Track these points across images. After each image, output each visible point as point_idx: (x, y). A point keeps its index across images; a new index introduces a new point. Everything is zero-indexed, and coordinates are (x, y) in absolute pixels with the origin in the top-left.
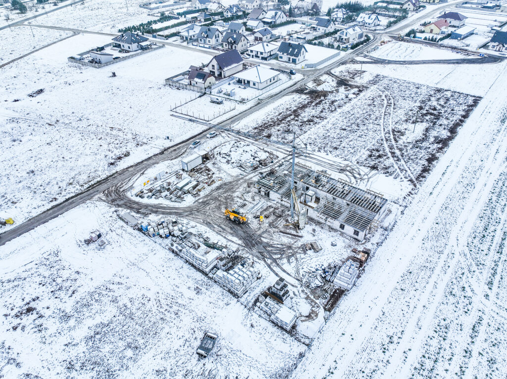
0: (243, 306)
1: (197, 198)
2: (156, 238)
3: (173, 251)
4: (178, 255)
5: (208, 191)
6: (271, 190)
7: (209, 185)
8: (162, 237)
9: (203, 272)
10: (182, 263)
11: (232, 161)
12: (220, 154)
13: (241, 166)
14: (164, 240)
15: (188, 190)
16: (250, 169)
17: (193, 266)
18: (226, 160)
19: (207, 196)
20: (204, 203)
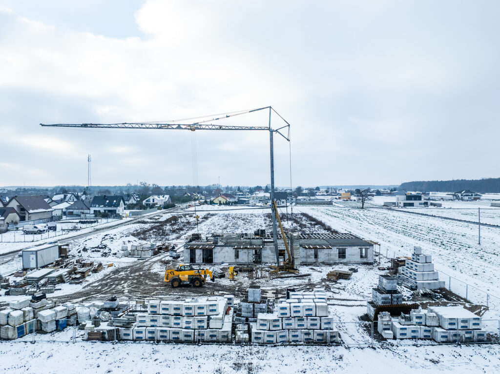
1: (84, 284)
2: (29, 338)
3: (102, 338)
4: (120, 340)
5: (99, 275)
6: (216, 246)
7: (95, 271)
8: (45, 333)
9: (218, 342)
10: (147, 348)
11: (113, 252)
12: (85, 250)
13: (130, 255)
14: (57, 334)
15: (60, 276)
16: (151, 252)
17: (182, 342)
18: (100, 254)
19: (102, 280)
20: (106, 285)
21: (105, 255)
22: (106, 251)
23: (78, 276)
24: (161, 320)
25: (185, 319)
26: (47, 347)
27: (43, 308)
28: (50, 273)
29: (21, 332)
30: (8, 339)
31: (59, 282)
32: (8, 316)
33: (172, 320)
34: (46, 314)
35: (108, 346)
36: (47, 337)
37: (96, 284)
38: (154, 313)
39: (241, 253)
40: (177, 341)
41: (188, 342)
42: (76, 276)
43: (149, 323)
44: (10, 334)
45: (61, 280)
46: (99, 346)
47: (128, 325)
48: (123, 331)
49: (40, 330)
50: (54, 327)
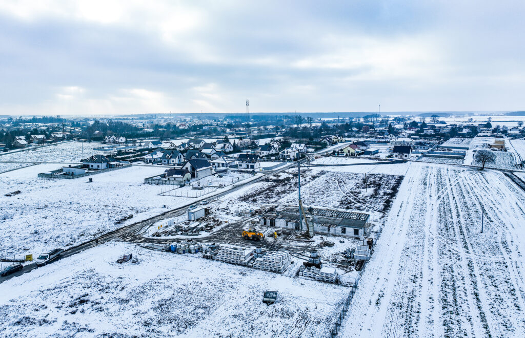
0: (288, 277)
1: (211, 233)
2: (186, 254)
3: (207, 258)
4: (213, 259)
5: (218, 228)
6: (276, 218)
7: (218, 225)
8: (191, 253)
9: (242, 265)
10: (219, 263)
11: (231, 212)
12: (218, 209)
13: (240, 215)
14: (195, 254)
15: (202, 228)
16: (250, 215)
17: (231, 263)
18: (225, 213)
19: (219, 231)
20: (219, 234)
21: (227, 214)
22: (228, 211)
23: (209, 228)
24: (225, 255)
25: (232, 256)
26: (191, 258)
27: (191, 245)
28: (198, 225)
29: (184, 252)
30: (180, 254)
31: (201, 230)
32: (180, 246)
33: (229, 256)
34: (192, 247)
35: (208, 261)
36: (191, 255)
37: (216, 233)
38: (224, 252)
39: (289, 223)
40: (230, 263)
41: (233, 264)
42: (208, 228)
43: (221, 255)
44: (181, 252)
45: (202, 229)
46: (206, 260)
47: (215, 255)
48: (213, 256)
49: (190, 252)
50: (194, 252)
